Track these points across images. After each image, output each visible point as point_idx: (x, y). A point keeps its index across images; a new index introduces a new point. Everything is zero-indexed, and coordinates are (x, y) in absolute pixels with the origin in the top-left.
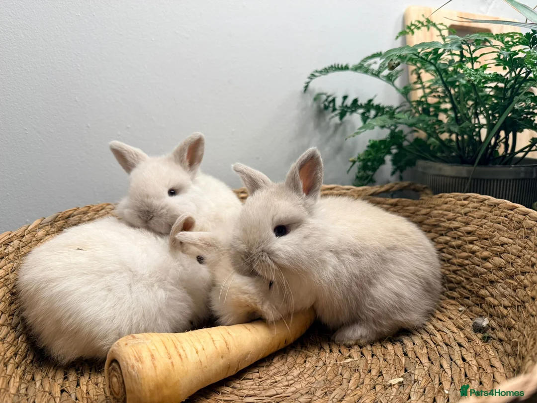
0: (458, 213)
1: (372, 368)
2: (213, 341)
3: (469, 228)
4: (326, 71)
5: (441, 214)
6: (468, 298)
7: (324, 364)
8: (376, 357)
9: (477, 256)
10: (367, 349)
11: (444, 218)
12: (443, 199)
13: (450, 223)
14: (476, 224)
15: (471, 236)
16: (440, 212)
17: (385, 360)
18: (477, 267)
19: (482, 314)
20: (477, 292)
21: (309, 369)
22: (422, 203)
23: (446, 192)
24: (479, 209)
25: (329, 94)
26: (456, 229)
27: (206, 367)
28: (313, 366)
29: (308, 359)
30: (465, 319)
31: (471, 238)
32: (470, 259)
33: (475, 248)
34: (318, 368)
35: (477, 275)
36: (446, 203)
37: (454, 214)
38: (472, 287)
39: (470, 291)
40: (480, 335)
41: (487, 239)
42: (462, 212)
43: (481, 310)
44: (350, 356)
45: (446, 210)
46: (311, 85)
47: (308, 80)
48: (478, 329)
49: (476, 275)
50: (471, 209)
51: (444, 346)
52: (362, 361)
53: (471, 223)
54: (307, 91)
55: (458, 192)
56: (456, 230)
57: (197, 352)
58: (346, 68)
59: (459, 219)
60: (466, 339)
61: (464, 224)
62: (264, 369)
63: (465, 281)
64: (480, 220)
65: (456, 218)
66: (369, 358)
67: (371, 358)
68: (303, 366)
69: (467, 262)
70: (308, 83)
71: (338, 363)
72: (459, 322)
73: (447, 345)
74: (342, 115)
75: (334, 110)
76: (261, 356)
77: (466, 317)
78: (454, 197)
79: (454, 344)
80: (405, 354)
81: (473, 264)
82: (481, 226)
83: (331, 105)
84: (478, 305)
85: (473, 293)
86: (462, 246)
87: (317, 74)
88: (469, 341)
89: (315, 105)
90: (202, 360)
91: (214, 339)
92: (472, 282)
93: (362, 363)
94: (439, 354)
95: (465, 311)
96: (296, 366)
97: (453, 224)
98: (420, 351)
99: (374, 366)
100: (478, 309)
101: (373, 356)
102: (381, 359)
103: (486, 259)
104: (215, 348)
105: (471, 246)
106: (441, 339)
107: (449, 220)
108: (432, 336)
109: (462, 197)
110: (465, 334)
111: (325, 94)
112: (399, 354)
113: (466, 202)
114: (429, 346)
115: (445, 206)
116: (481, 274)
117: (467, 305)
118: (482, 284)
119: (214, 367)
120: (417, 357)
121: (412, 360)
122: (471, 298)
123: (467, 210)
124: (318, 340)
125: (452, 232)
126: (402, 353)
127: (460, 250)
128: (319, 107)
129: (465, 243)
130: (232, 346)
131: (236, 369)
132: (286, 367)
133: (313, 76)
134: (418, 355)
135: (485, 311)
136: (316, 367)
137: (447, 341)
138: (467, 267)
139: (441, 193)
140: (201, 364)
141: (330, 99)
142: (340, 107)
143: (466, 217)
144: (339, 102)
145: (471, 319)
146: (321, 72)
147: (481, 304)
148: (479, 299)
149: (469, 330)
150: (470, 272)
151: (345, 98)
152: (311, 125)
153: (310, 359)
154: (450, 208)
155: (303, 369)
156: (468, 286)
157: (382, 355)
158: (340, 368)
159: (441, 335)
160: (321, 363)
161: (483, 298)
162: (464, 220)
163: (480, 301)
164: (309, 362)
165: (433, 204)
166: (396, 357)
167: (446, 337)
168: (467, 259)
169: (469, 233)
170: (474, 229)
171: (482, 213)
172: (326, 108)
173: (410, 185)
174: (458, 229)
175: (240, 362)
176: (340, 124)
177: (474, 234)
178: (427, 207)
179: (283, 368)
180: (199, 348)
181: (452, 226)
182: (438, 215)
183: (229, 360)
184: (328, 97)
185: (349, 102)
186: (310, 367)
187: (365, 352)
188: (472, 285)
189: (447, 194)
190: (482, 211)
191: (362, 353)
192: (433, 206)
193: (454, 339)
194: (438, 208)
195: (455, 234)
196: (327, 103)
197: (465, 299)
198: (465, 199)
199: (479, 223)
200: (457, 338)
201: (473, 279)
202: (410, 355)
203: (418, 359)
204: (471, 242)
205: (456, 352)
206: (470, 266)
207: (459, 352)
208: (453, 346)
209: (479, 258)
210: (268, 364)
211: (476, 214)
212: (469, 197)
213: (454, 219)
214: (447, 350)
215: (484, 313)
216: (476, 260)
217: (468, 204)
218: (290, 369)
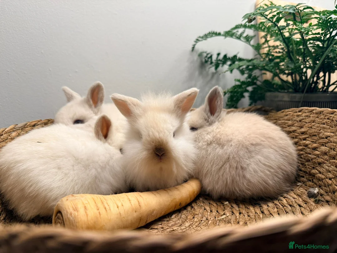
0: (295, 121)
1: (240, 220)
2: (130, 200)
3: (303, 130)
4: (206, 37)
5: (284, 123)
6: (303, 177)
7: (207, 219)
8: (242, 214)
9: (309, 148)
10: (236, 210)
11: (286, 125)
12: (284, 113)
13: (290, 128)
14: (308, 126)
15: (304, 135)
16: (283, 121)
17: (249, 216)
18: (309, 155)
19: (314, 186)
20: (309, 172)
21: (197, 222)
22: (270, 117)
23: (286, 109)
24: (309, 117)
25: (208, 52)
26: (294, 131)
27: (124, 217)
28: (199, 221)
29: (195, 216)
30: (302, 190)
31: (304, 136)
32: (304, 150)
33: (307, 142)
34: (202, 222)
35: (310, 161)
36: (287, 115)
37: (292, 122)
38: (306, 169)
39: (305, 172)
40: (313, 200)
41: (315, 136)
42: (298, 119)
43: (313, 184)
44: (224, 214)
45: (287, 120)
46: (196, 47)
47: (194, 43)
48: (311, 195)
49: (308, 161)
50: (304, 117)
51: (289, 207)
52: (233, 217)
53: (304, 126)
54: (194, 51)
55: (294, 108)
56: (294, 133)
57: (118, 207)
58: (219, 34)
59: (296, 124)
60: (303, 202)
61: (299, 128)
62: (165, 222)
63: (301, 165)
64: (310, 124)
65: (293, 124)
66: (238, 215)
67: (239, 215)
68: (192, 220)
69: (302, 152)
70: (194, 45)
71: (216, 219)
72: (298, 192)
73: (291, 206)
74: (217, 66)
75: (212, 63)
76: (163, 214)
77: (302, 189)
78: (292, 111)
79: (295, 205)
80: (263, 212)
81: (306, 153)
82: (311, 128)
83: (210, 60)
84: (310, 180)
85: (307, 173)
86: (298, 142)
87: (200, 39)
88: (306, 203)
89: (199, 61)
90: (121, 213)
91: (130, 199)
92: (306, 166)
93: (233, 218)
94: (286, 212)
95: (301, 185)
96: (187, 220)
97: (292, 128)
98: (272, 210)
99: (241, 219)
100: (311, 183)
101: (240, 213)
102: (246, 216)
103: (315, 149)
104: (130, 204)
105: (305, 141)
106: (286, 202)
107: (289, 126)
108: (280, 201)
109: (297, 110)
110: (302, 199)
111: (206, 52)
112: (258, 212)
113: (300, 113)
114: (278, 207)
115: (286, 118)
116: (312, 159)
117: (303, 182)
118: (313, 166)
119: (130, 218)
120: (270, 214)
121: (267, 216)
122: (305, 177)
123: (301, 118)
124: (202, 205)
125: (291, 134)
126: (260, 211)
127: (297, 145)
128: (201, 61)
129: (300, 140)
130: (143, 204)
131: (145, 221)
132: (181, 221)
133: (197, 40)
134: (271, 212)
135: (315, 184)
136: (201, 221)
137: (291, 203)
138: (302, 156)
139: (282, 109)
140: (121, 216)
141: (209, 56)
142: (215, 61)
143: (301, 123)
144: (214, 58)
145: (306, 190)
146: (202, 37)
147: (312, 180)
148: (311, 176)
149: (305, 197)
150: (304, 159)
151: (219, 54)
152: (197, 73)
153: (197, 216)
154: (289, 118)
155: (192, 222)
156: (303, 169)
157: (246, 213)
158: (218, 221)
159: (286, 200)
160: (204, 219)
161: (313, 175)
162: (299, 125)
163: (311, 178)
164: (196, 218)
165: (278, 117)
166: (256, 214)
167: (290, 201)
168: (302, 151)
169: (303, 133)
170: (307, 130)
171: (311, 118)
172: (206, 62)
173: (262, 108)
174: (295, 132)
175: (148, 216)
176: (216, 73)
177: (306, 134)
178: (274, 119)
179: (178, 222)
180: (120, 205)
181: (291, 130)
182: (281, 123)
183: (141, 213)
184: (208, 54)
185: (221, 57)
186: (197, 221)
187: (235, 212)
188: (306, 167)
189: (287, 110)
190: (312, 118)
191: (232, 212)
192: (278, 118)
193: (296, 202)
194: (281, 119)
195: (293, 135)
196: (207, 59)
197: (301, 178)
198: (300, 112)
199: (310, 126)
200: (297, 201)
201: (306, 163)
202: (266, 213)
203: (271, 215)
204: (305, 139)
205: (297, 210)
206: (304, 155)
207: (300, 210)
208: (295, 206)
209: (310, 149)
210: (168, 219)
211: (307, 120)
212: (302, 109)
213: (292, 125)
214: (291, 209)
215: (315, 185)
216: (308, 150)
217: (302, 114)
218: (183, 222)
